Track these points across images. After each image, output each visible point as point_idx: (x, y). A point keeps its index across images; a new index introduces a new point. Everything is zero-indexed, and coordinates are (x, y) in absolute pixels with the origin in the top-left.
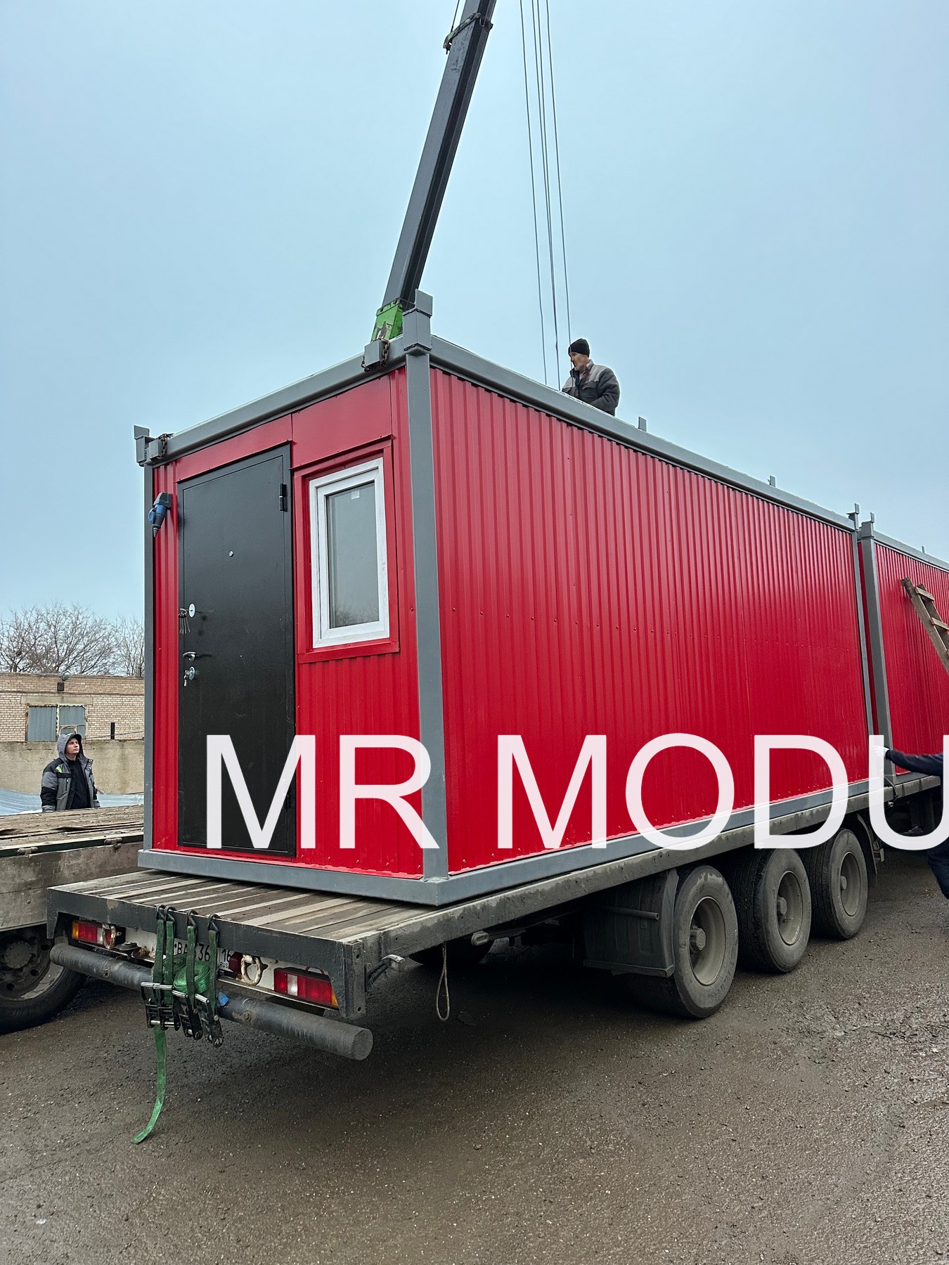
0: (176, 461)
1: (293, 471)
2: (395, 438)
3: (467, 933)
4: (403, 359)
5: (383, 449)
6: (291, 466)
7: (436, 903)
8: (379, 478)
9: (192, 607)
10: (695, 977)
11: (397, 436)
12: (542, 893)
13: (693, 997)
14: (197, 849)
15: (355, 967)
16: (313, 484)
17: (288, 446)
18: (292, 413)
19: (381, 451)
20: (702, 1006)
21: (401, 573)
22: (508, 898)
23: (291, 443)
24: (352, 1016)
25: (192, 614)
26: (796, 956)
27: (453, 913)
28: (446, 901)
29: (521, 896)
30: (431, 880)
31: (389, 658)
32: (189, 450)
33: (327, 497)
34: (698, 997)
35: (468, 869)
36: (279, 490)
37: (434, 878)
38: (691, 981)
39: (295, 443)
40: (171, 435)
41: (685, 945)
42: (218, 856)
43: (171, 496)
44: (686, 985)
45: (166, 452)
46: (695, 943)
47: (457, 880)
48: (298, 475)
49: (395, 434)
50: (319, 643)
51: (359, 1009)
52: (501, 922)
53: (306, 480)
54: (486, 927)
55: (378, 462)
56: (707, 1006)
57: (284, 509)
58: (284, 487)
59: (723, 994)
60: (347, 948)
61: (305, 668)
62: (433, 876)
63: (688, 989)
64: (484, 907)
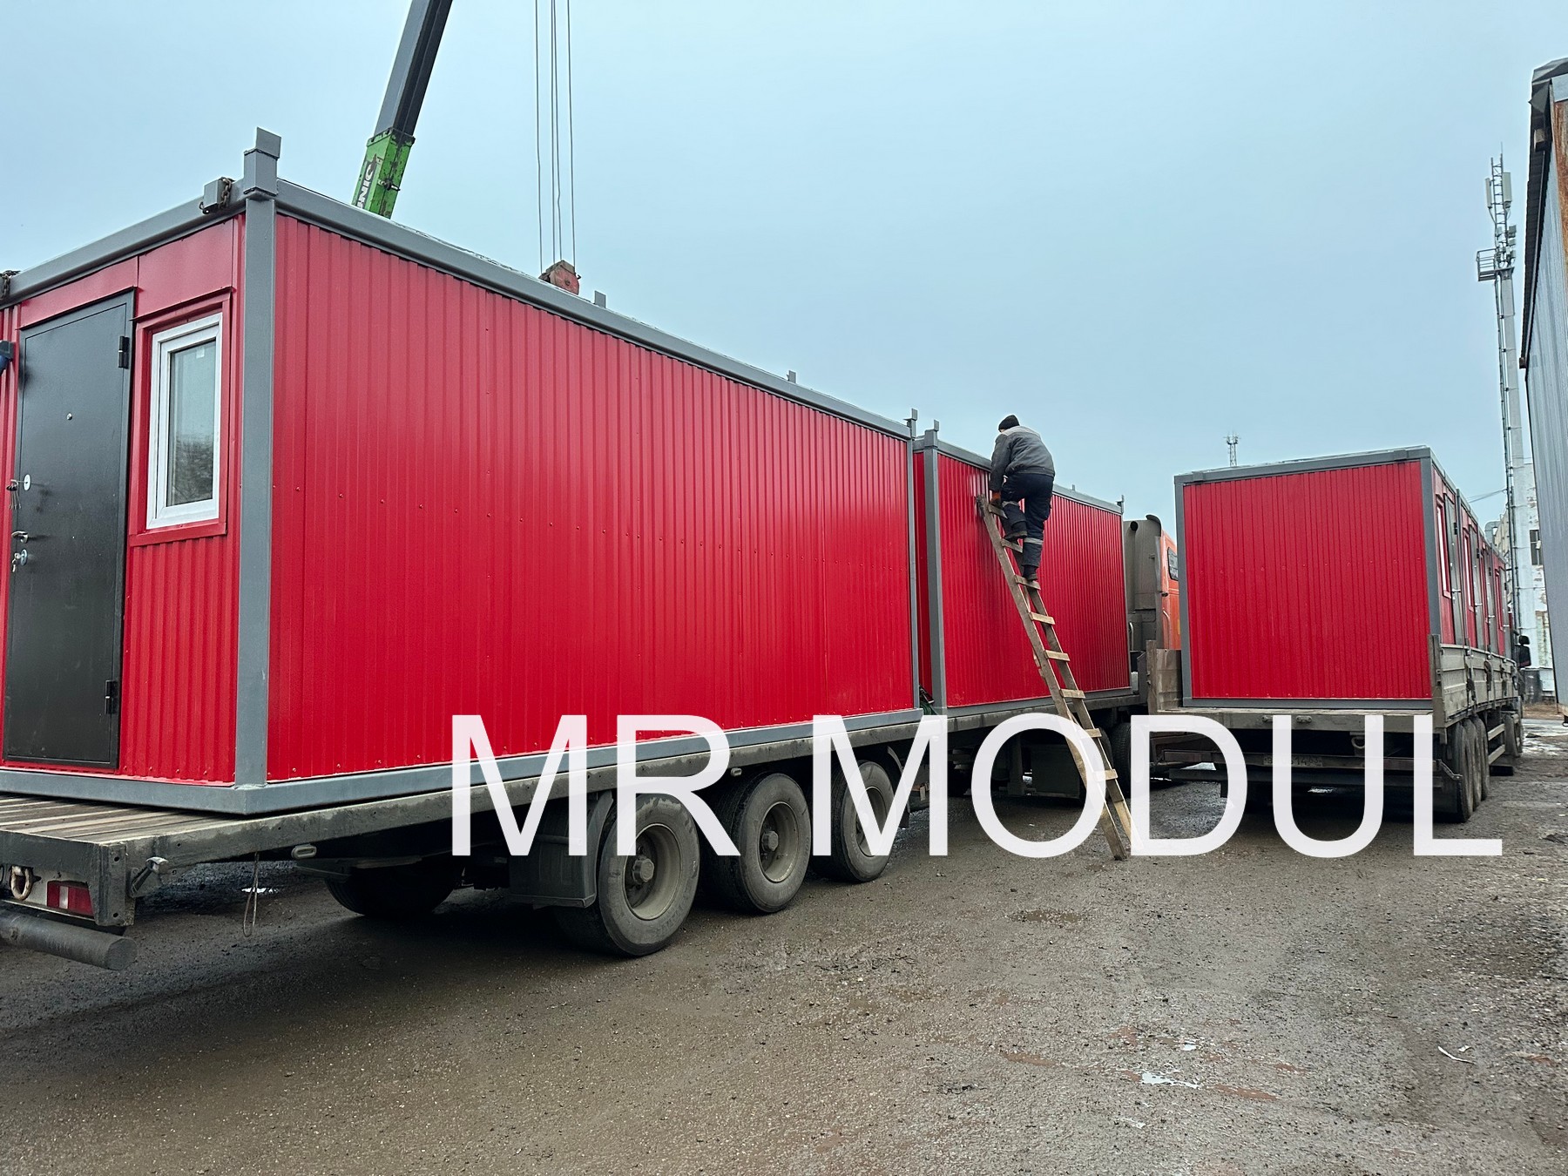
0: (20, 303)
1: (136, 322)
2: (235, 290)
3: (285, 845)
4: (243, 203)
5: (221, 303)
6: (134, 316)
7: (244, 811)
8: (218, 333)
9: (27, 478)
10: (633, 912)
11: (236, 288)
12: (404, 809)
13: (623, 931)
14: (22, 764)
15: (111, 870)
16: (157, 338)
17: (132, 294)
18: (139, 255)
19: (219, 306)
20: (637, 942)
21: (232, 444)
22: (351, 812)
23: (136, 291)
24: (106, 923)
25: (27, 487)
26: (783, 896)
27: (266, 823)
28: (258, 809)
29: (370, 810)
30: (241, 788)
31: (216, 540)
32: (32, 293)
33: (172, 354)
34: (631, 931)
35: (299, 778)
36: (118, 344)
37: (246, 785)
38: (623, 914)
39: (141, 290)
40: (17, 272)
41: (618, 874)
42: (42, 771)
43: (14, 345)
44: (615, 917)
45: (8, 292)
46: (639, 875)
47: (277, 788)
48: (140, 327)
49: (235, 286)
50: (153, 524)
51: (116, 915)
52: (337, 836)
53: (149, 332)
54: (315, 840)
55: (217, 318)
56: (643, 942)
57: (123, 365)
58: (125, 341)
59: (669, 931)
60: (105, 851)
61: (137, 550)
62: (245, 783)
63: (618, 922)
64: (313, 820)
